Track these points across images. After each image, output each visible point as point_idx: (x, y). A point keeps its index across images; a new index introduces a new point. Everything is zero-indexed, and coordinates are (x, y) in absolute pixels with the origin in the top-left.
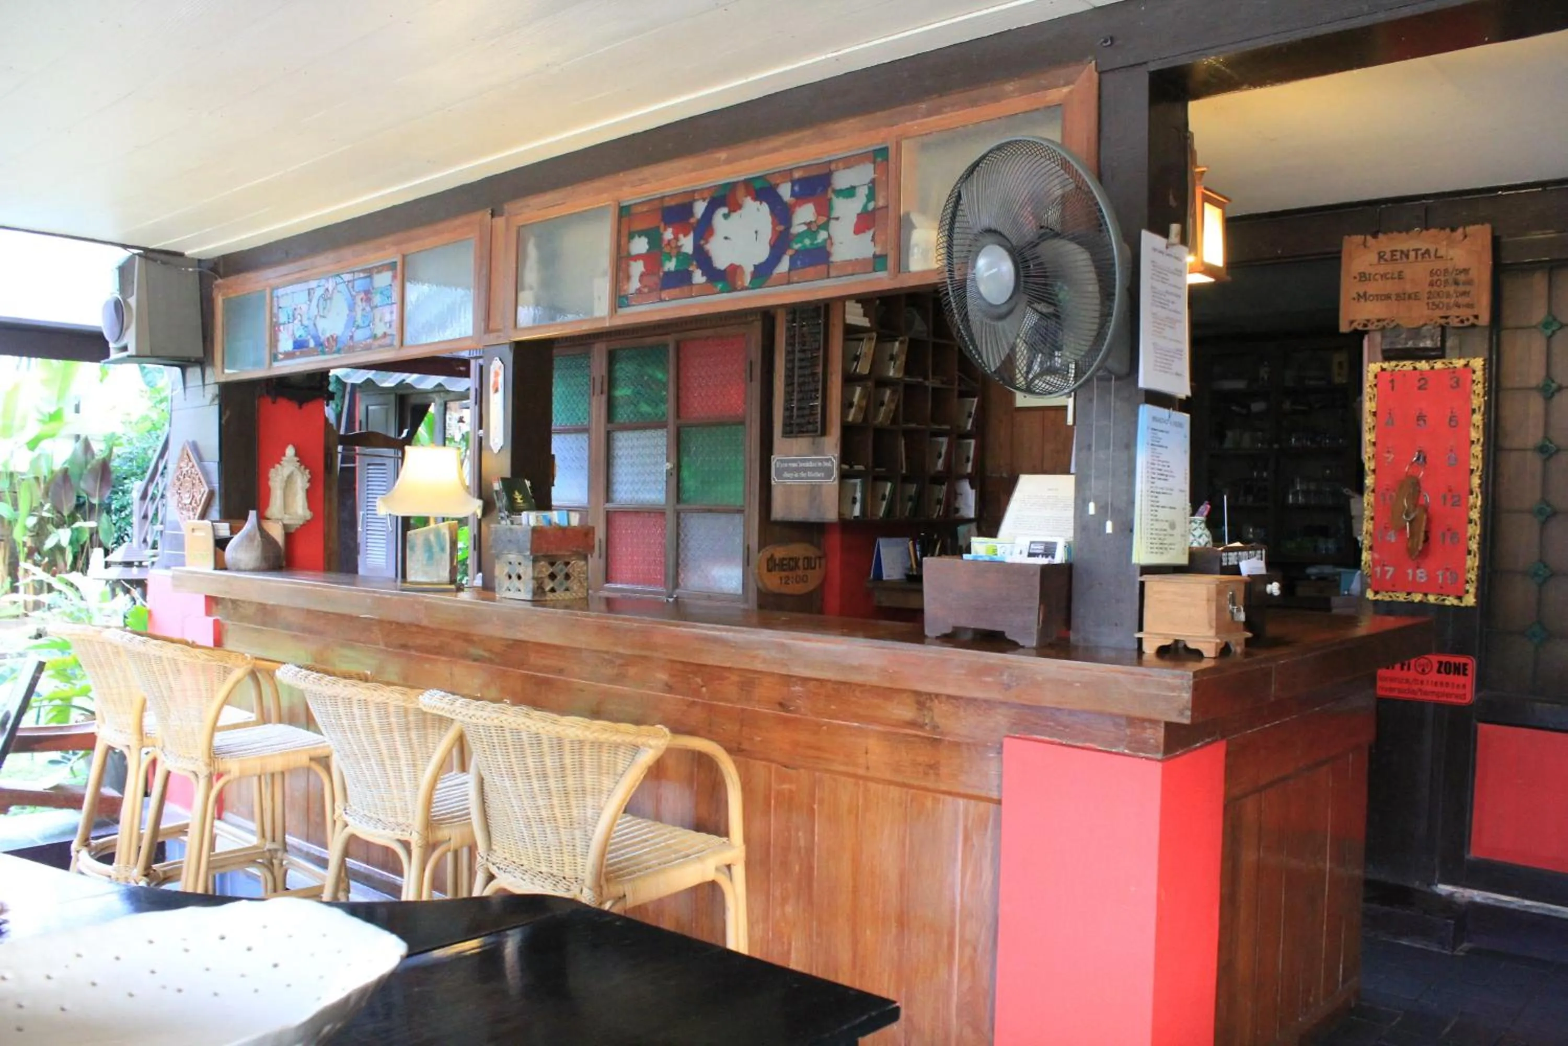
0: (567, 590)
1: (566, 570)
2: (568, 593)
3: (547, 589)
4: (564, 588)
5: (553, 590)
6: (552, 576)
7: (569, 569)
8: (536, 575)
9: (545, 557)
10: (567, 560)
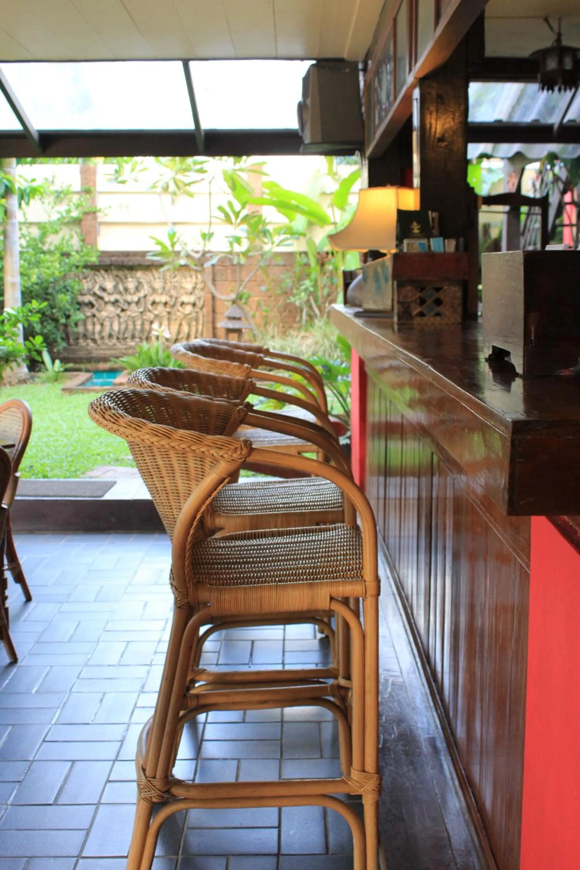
0: (438, 314)
1: (436, 295)
2: (438, 319)
3: (415, 313)
4: (433, 313)
5: (421, 314)
6: (422, 302)
7: (441, 295)
8: (401, 300)
9: (411, 282)
10: (438, 285)
